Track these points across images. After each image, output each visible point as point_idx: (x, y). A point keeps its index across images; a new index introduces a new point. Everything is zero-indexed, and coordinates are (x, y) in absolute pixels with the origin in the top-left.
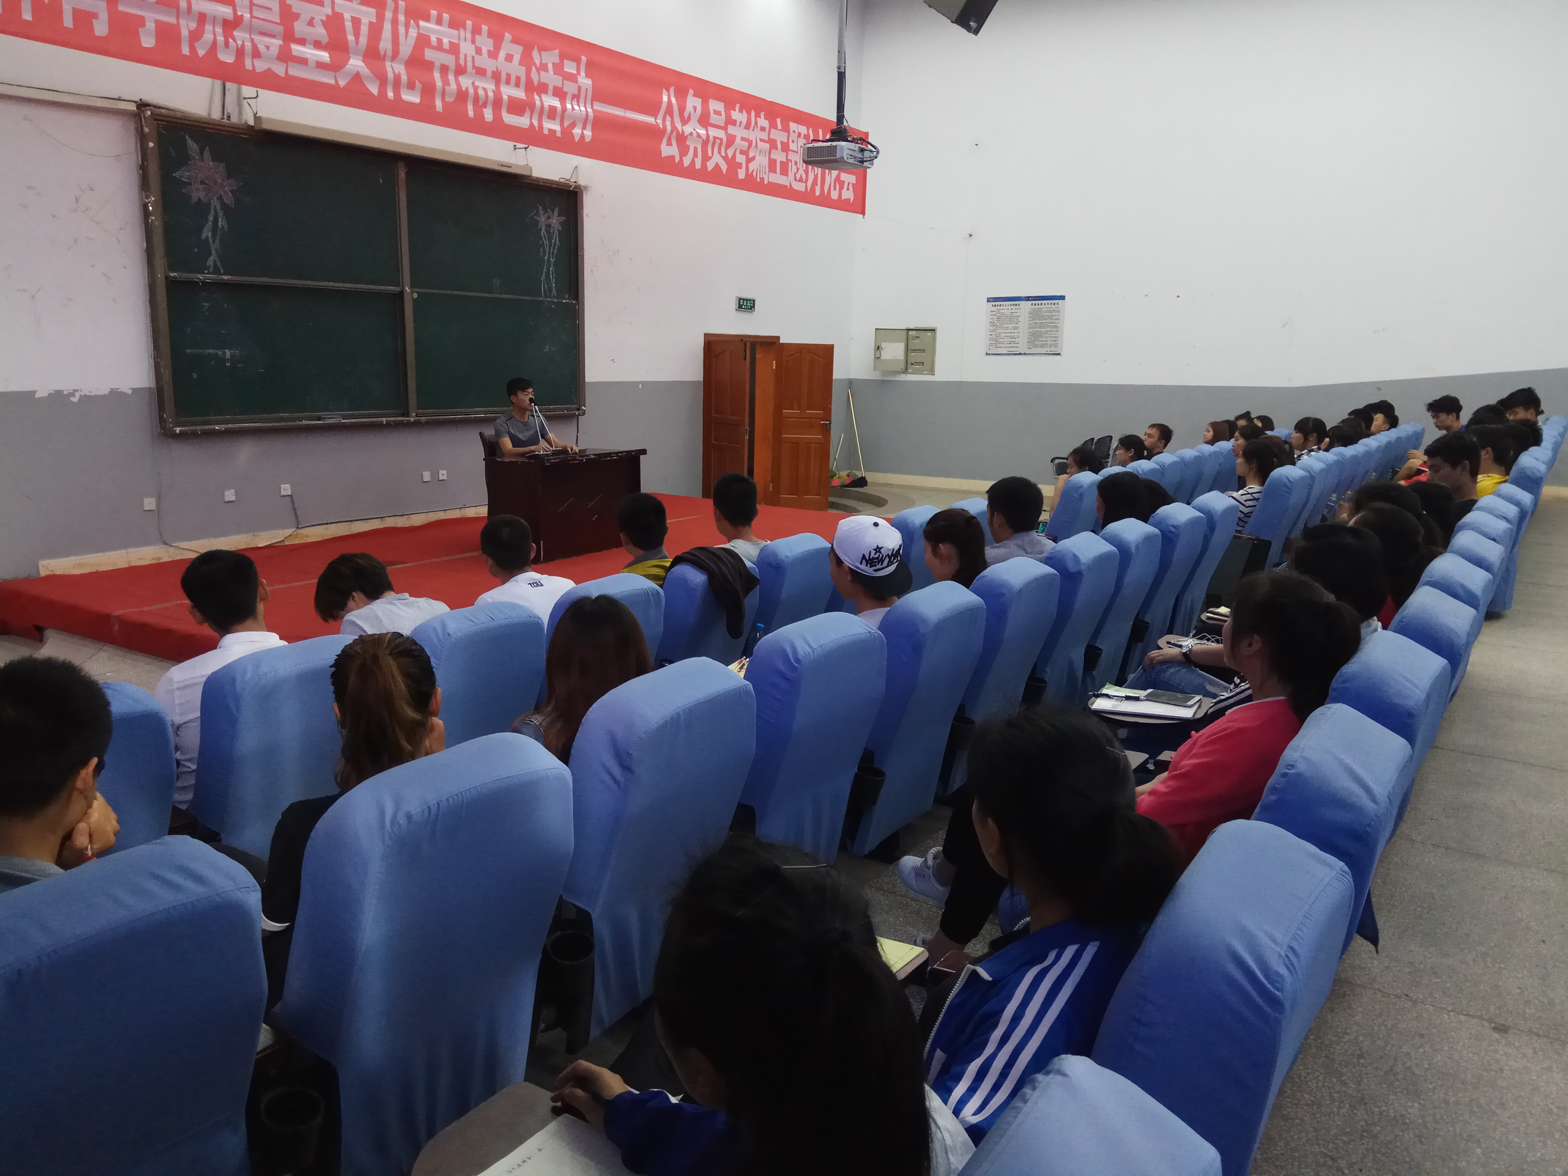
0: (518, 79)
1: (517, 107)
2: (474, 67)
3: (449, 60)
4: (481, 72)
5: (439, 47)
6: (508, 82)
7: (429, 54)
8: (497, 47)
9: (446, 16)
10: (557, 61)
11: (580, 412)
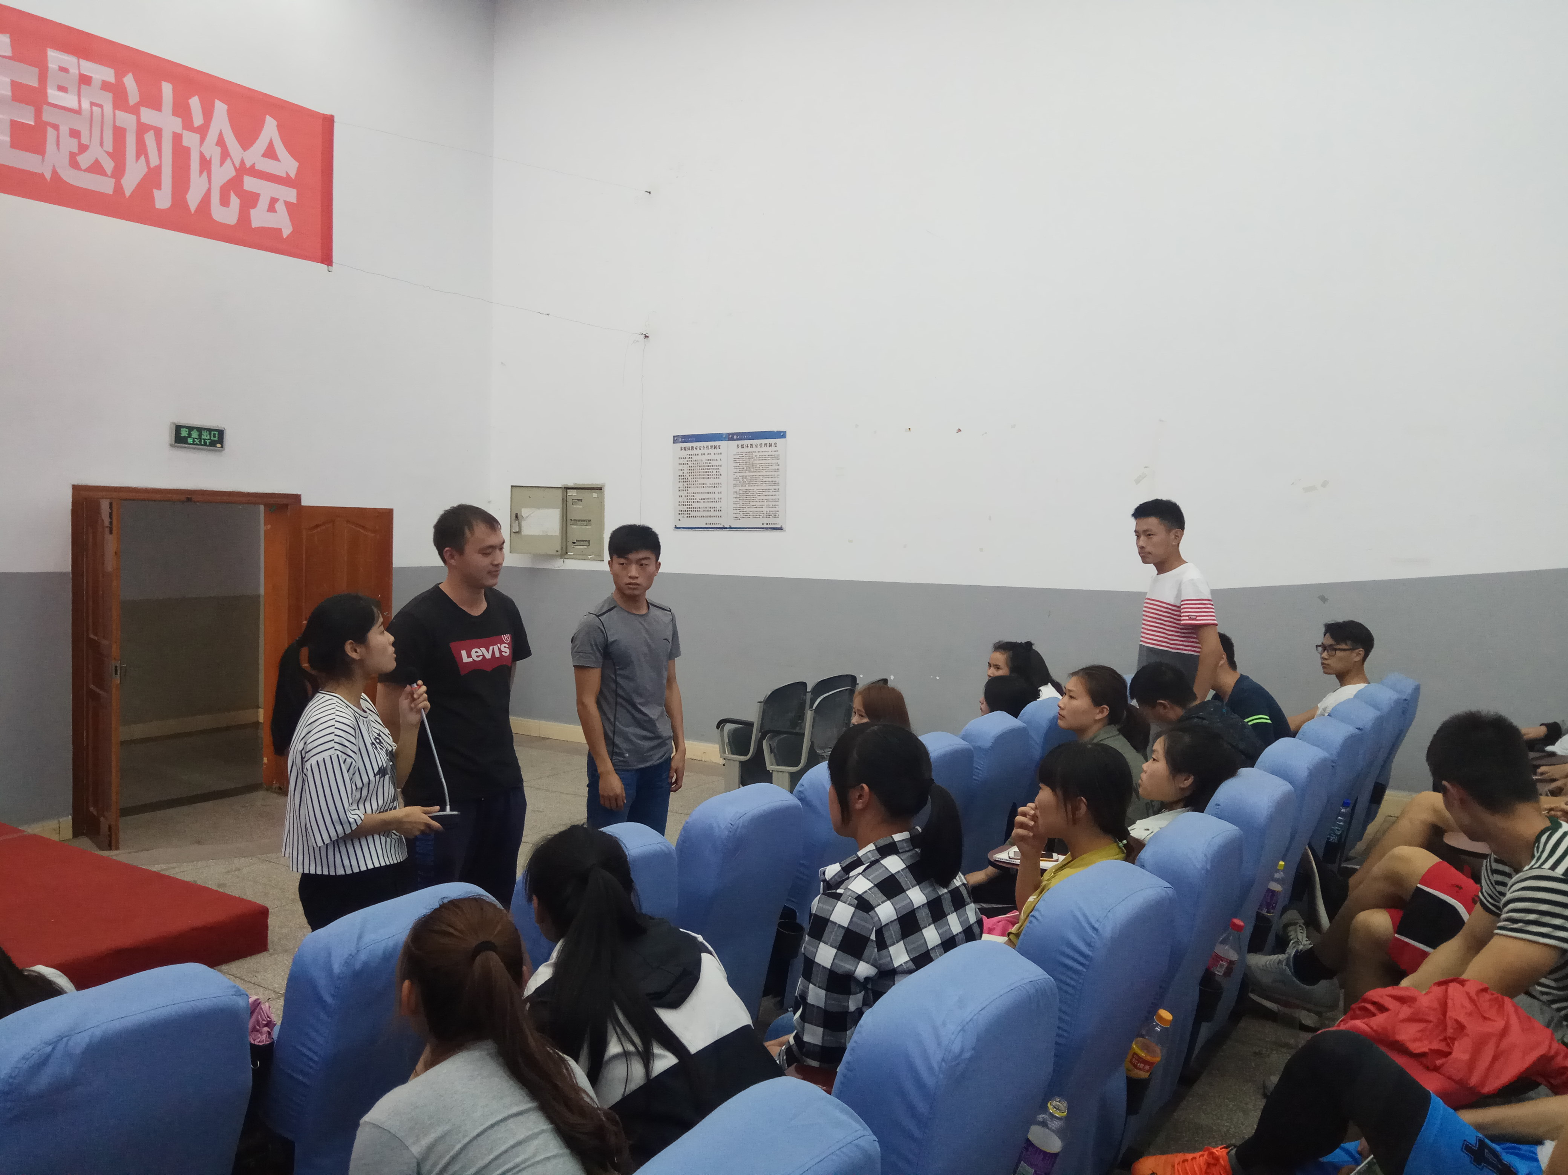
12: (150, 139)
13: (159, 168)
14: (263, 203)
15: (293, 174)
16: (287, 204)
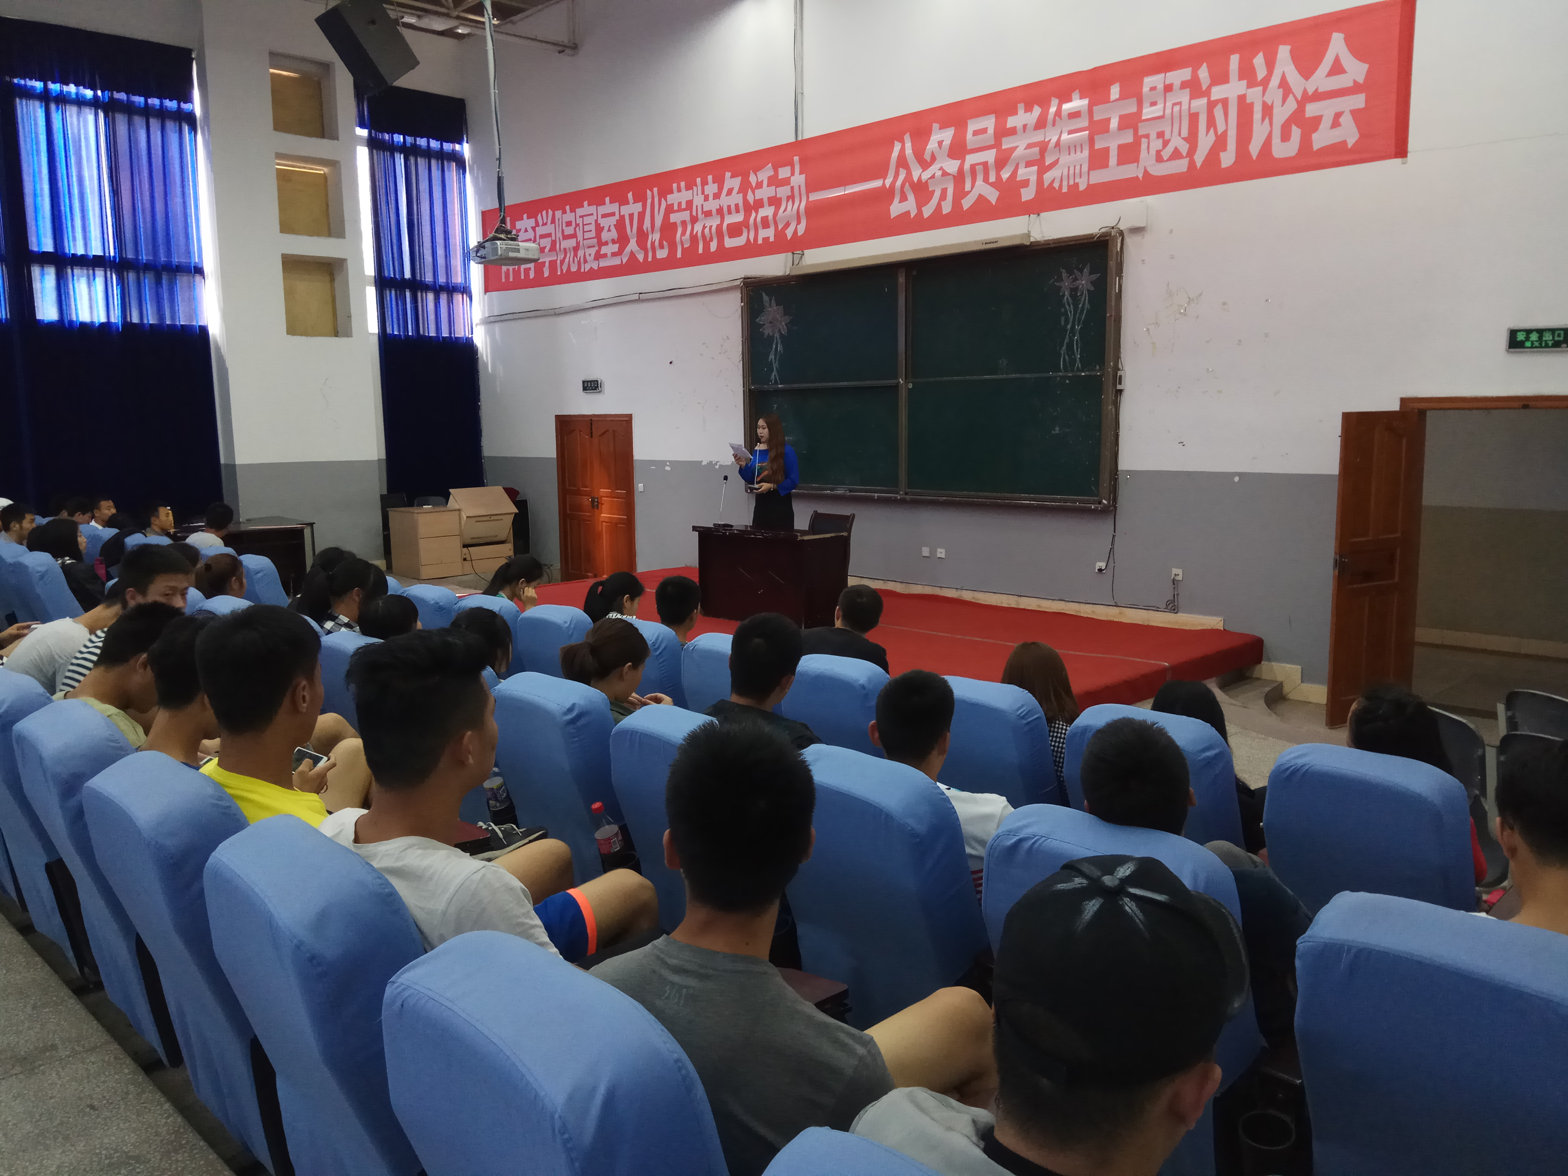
0: (737, 206)
1: (735, 230)
2: (703, 212)
3: (685, 216)
4: (708, 214)
5: (680, 210)
6: (730, 212)
7: (674, 218)
8: (721, 188)
9: (683, 184)
10: (772, 173)
11: (1100, 507)
12: (1218, 112)
13: (1225, 133)
14: (1326, 123)
15: (1361, 80)
16: (1353, 112)
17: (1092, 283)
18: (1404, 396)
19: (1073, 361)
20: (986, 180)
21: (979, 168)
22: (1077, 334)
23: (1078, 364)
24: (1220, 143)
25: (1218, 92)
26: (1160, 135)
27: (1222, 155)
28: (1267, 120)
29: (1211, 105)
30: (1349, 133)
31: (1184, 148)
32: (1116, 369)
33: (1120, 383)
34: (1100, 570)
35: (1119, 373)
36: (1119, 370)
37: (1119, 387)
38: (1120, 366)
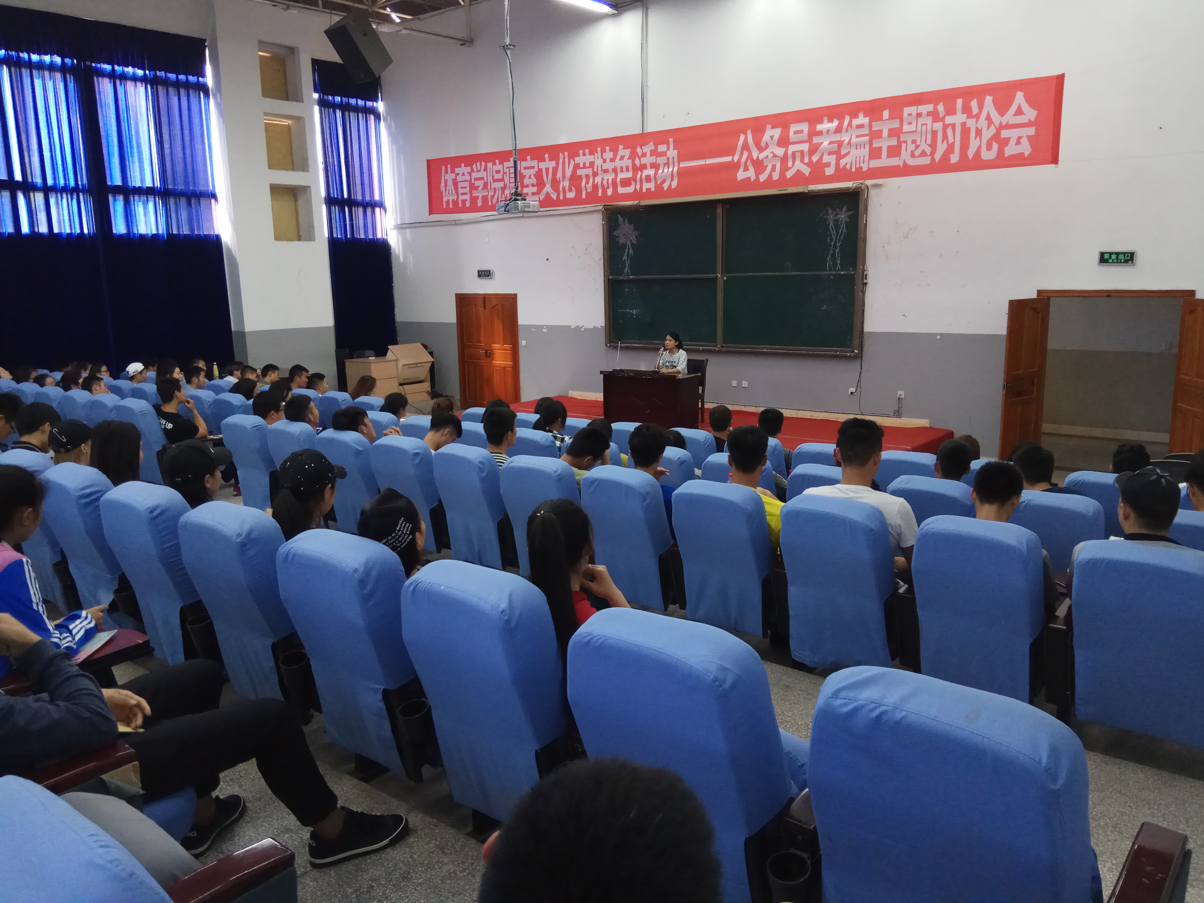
0: (627, 168)
1: (626, 183)
2: (602, 170)
3: (589, 171)
4: (606, 171)
5: (585, 167)
6: (622, 171)
7: (579, 172)
8: (615, 155)
9: (587, 151)
10: (653, 148)
11: (853, 354)
12: (949, 131)
13: (953, 143)
14: (1013, 142)
15: (1033, 119)
16: (1028, 137)
17: (849, 217)
18: (1039, 289)
19: (835, 265)
20: (802, 161)
21: (798, 155)
22: (838, 248)
23: (839, 267)
24: (950, 149)
25: (949, 120)
26: (914, 142)
27: (951, 156)
28: (978, 138)
29: (945, 127)
30: (1026, 148)
31: (928, 150)
32: (864, 270)
33: (866, 279)
34: (852, 393)
35: (865, 273)
36: (865, 271)
37: (865, 281)
38: (865, 268)
